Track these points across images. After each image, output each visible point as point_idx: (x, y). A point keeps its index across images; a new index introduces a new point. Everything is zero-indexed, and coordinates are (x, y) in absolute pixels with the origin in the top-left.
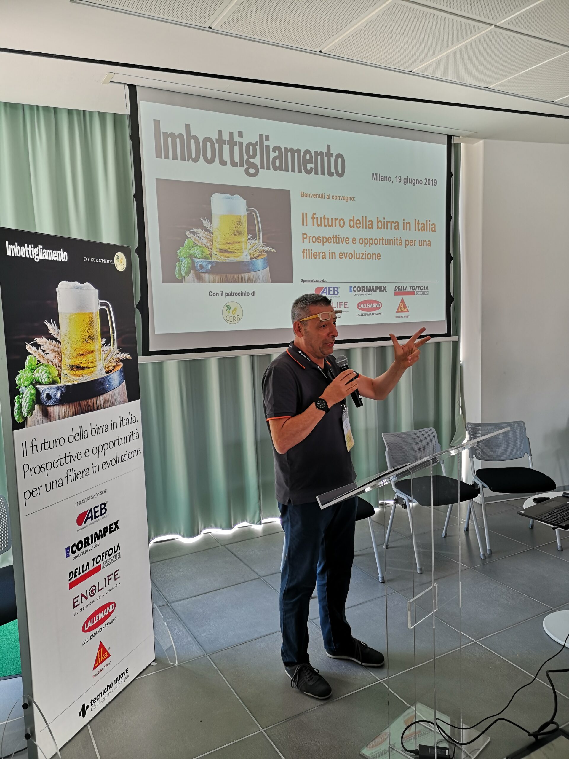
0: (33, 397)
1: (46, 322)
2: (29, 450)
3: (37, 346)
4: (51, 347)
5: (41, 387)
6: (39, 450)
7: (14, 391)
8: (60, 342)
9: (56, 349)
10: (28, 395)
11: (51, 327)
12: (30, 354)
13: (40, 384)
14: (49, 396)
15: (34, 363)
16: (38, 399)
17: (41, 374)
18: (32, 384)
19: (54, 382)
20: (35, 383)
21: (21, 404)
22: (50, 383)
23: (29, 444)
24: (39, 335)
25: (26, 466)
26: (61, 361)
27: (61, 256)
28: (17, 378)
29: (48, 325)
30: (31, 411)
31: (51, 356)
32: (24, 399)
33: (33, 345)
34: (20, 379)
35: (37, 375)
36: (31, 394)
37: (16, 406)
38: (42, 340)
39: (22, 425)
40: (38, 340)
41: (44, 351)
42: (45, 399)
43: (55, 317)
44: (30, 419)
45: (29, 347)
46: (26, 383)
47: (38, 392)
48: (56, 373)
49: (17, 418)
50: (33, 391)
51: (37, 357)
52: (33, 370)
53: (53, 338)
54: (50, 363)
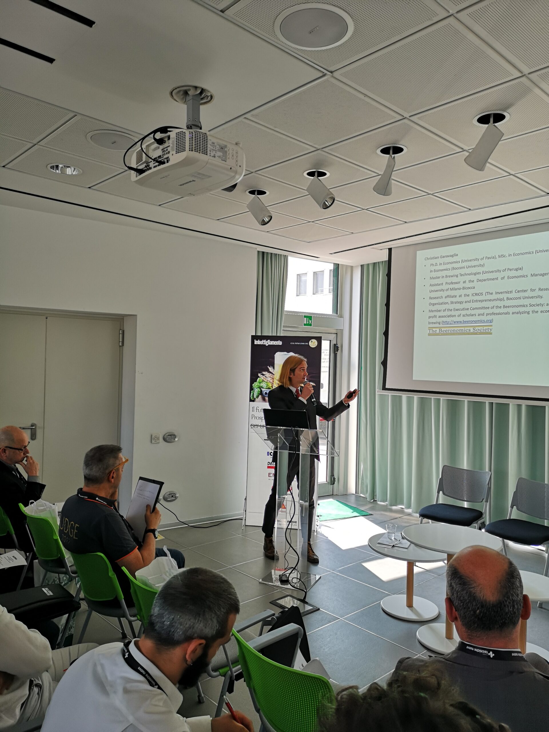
0: (259, 392)
1: (268, 367)
2: (255, 410)
3: (263, 375)
4: (269, 376)
5: (263, 390)
6: (259, 411)
7: (252, 389)
8: (274, 374)
9: (272, 377)
10: (257, 391)
11: (271, 369)
12: (260, 377)
13: (263, 388)
14: (266, 393)
15: (261, 380)
16: (261, 393)
17: (263, 385)
18: (259, 387)
19: (269, 388)
20: (260, 388)
21: (253, 394)
22: (267, 389)
23: (255, 408)
24: (265, 371)
25: (253, 416)
26: (273, 381)
27: (280, 343)
28: (253, 385)
29: (269, 368)
30: (258, 397)
31: (269, 379)
32: (255, 392)
33: (261, 374)
34: (254, 385)
35: (261, 385)
36: (258, 391)
37: (252, 394)
38: (265, 373)
39: (253, 401)
40: (264, 373)
41: (266, 377)
42: (264, 394)
43: (273, 365)
44: (257, 399)
45: (259, 375)
46: (257, 387)
47: (261, 391)
48: (271, 385)
49: (251, 398)
50: (259, 390)
51: (263, 379)
52: (260, 383)
53: (270, 372)
54: (268, 382)
